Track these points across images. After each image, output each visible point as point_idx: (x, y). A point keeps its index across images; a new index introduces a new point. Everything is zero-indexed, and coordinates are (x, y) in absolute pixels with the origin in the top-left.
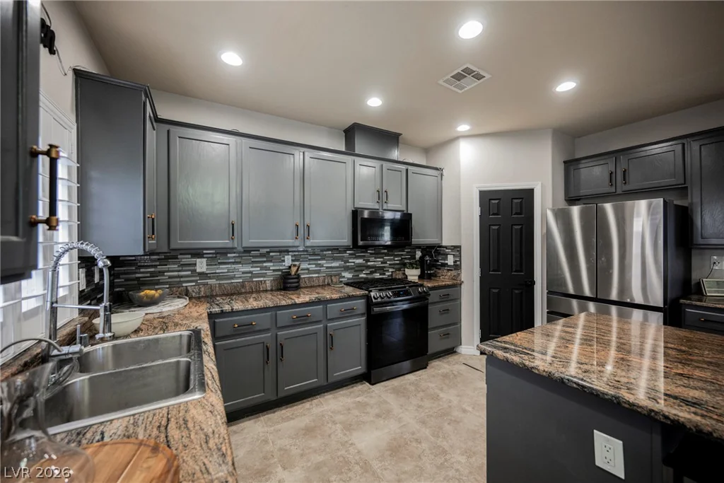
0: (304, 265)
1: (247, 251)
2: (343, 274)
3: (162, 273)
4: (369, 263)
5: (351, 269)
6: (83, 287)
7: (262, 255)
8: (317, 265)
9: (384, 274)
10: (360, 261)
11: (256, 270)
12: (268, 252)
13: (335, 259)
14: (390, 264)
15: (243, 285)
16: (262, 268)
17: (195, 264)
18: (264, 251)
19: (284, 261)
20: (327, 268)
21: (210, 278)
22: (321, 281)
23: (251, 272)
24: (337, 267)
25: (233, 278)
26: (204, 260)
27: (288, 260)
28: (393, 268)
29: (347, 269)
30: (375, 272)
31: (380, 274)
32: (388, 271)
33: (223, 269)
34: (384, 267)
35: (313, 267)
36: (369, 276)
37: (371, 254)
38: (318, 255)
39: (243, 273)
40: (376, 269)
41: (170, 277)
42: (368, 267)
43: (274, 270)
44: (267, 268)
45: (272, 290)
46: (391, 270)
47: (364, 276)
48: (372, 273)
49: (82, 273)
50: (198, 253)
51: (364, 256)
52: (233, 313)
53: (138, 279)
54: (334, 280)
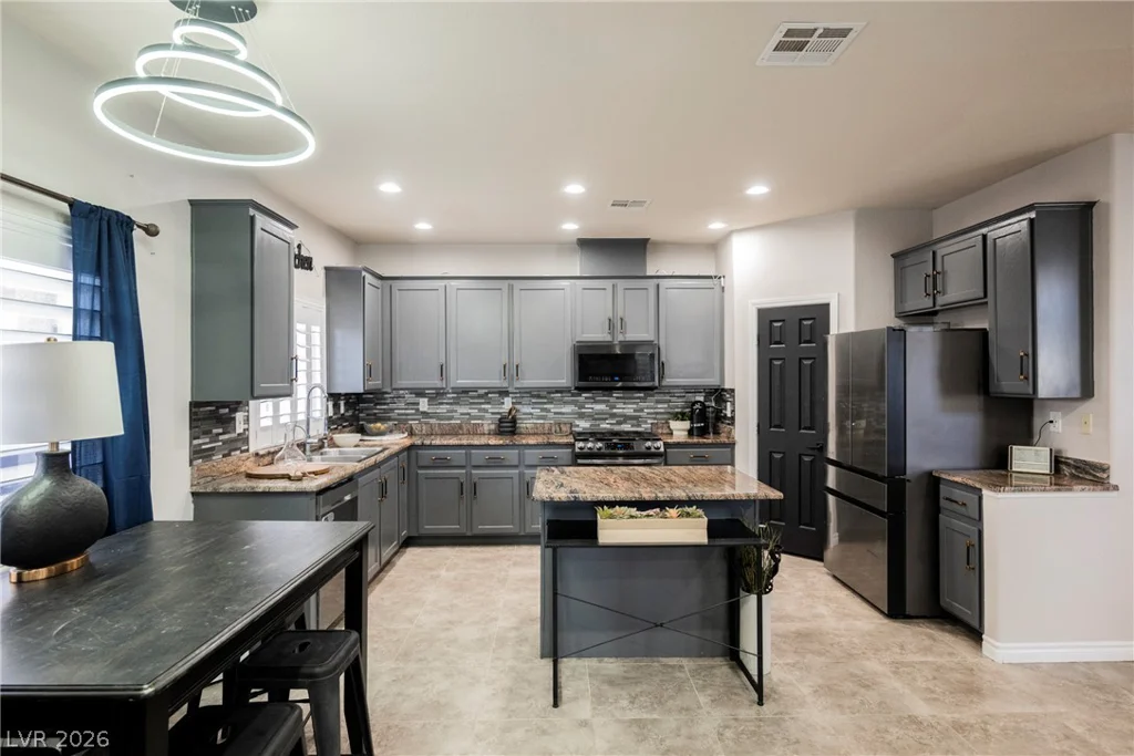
0: (526, 409)
1: (465, 391)
2: (577, 422)
3: (393, 410)
4: (615, 411)
5: (589, 416)
6: (331, 414)
7: (480, 396)
8: (543, 410)
9: (639, 426)
10: (601, 407)
11: (474, 412)
12: (487, 394)
13: (566, 403)
14: (648, 413)
15: (460, 427)
16: (480, 410)
17: (418, 404)
18: (482, 392)
19: (503, 403)
20: (555, 413)
21: (431, 418)
22: (547, 428)
23: (469, 414)
24: (567, 414)
25: (451, 418)
26: (426, 400)
27: (508, 403)
28: (655, 419)
29: (582, 416)
30: (624, 422)
31: (632, 426)
32: (646, 423)
33: (443, 409)
34: (640, 417)
35: (537, 412)
36: (617, 428)
37: (618, 398)
38: (545, 397)
39: (462, 414)
40: (626, 418)
41: (399, 414)
42: (613, 416)
43: (493, 413)
44: (486, 411)
45: (489, 434)
46: (649, 421)
47: (608, 426)
48: (619, 423)
49: (331, 404)
50: (420, 393)
51: (608, 401)
52: (431, 447)
53: (375, 414)
54: (564, 429)
